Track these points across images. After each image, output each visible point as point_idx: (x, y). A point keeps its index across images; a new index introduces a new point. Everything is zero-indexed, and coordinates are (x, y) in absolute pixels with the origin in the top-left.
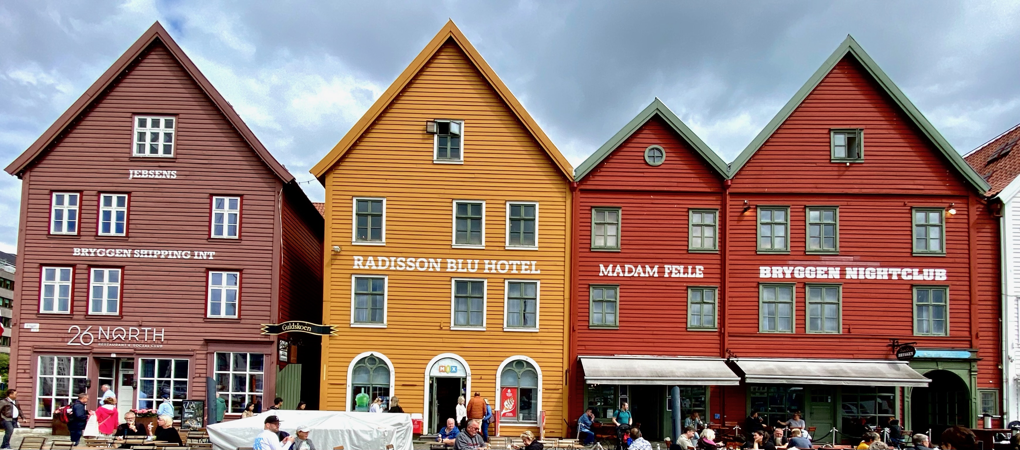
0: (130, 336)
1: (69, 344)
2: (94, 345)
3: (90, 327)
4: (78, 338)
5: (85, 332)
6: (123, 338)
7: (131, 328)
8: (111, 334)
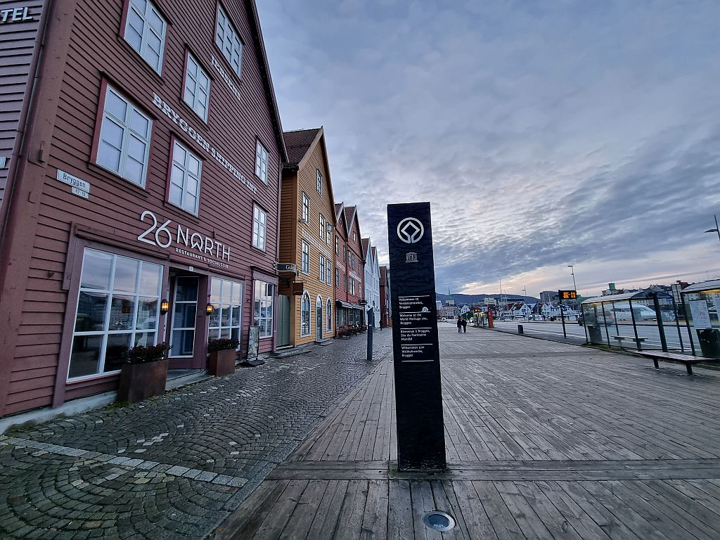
0: (206, 248)
1: (140, 238)
2: (172, 250)
3: (169, 221)
4: (153, 233)
5: (163, 228)
6: (200, 249)
7: (207, 238)
8: (189, 240)
